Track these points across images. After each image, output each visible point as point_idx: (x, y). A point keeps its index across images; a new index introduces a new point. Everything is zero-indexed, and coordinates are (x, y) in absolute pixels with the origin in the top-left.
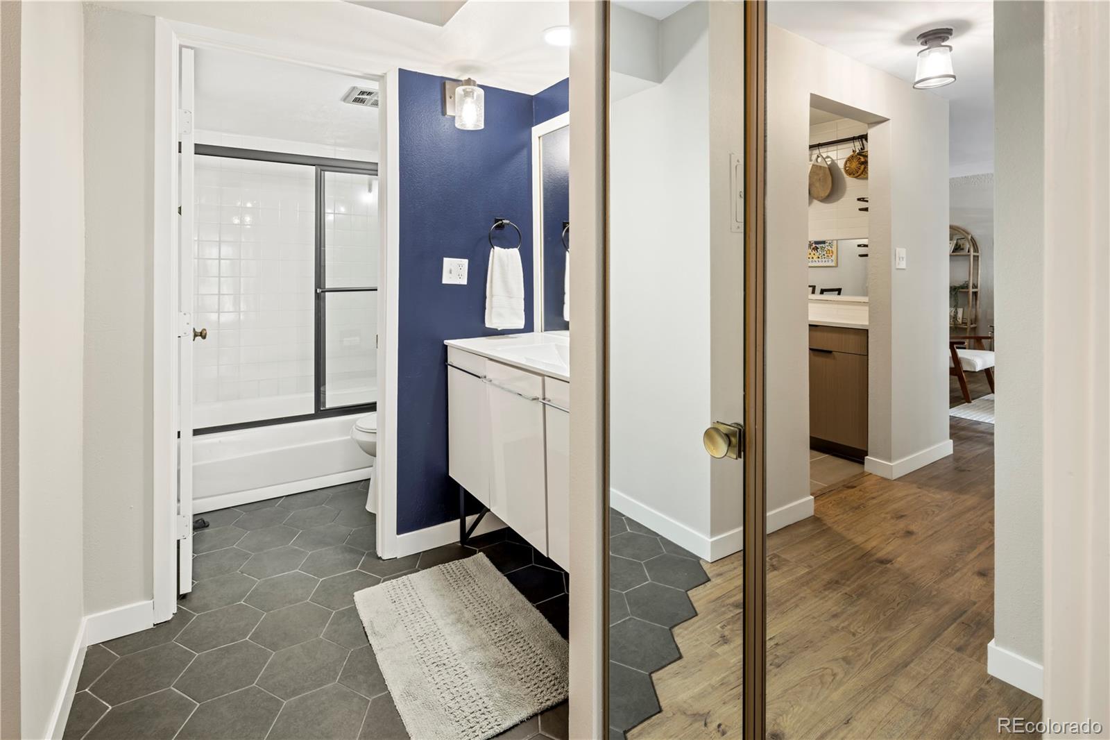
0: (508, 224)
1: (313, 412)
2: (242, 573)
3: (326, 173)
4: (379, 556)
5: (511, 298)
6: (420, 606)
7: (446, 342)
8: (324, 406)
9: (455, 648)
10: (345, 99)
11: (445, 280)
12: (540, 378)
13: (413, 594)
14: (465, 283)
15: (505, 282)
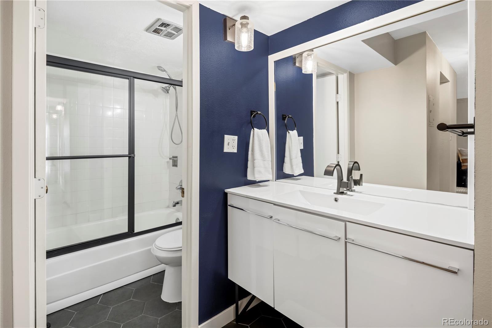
0: (260, 114)
5: (264, 161)
7: (227, 190)
10: (147, 30)
11: (226, 150)
12: (343, 223)
14: (236, 151)
15: (261, 151)
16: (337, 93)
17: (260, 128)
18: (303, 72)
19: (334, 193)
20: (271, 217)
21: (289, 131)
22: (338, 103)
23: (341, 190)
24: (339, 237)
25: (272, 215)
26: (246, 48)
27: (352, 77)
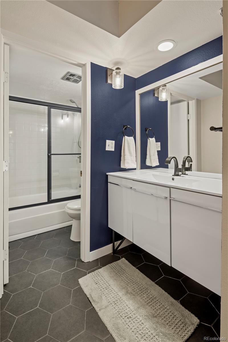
0: (129, 127)
1: (47, 201)
2: (28, 271)
3: (51, 109)
4: (83, 261)
5: (131, 156)
6: (108, 285)
7: (107, 174)
8: (51, 199)
9: (132, 308)
10: (63, 79)
11: (107, 149)
12: (169, 189)
13: (103, 279)
14: (114, 150)
15: (129, 150)
16: (188, 113)
17: (129, 136)
18: (159, 100)
19: (173, 175)
20: (131, 188)
21: (149, 138)
22: (188, 120)
23: (177, 174)
24: (167, 197)
25: (131, 187)
26: (119, 87)
27: (199, 102)
